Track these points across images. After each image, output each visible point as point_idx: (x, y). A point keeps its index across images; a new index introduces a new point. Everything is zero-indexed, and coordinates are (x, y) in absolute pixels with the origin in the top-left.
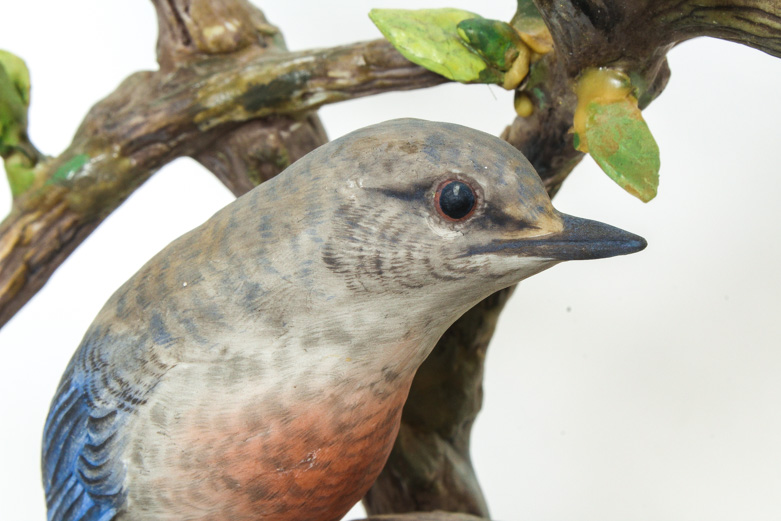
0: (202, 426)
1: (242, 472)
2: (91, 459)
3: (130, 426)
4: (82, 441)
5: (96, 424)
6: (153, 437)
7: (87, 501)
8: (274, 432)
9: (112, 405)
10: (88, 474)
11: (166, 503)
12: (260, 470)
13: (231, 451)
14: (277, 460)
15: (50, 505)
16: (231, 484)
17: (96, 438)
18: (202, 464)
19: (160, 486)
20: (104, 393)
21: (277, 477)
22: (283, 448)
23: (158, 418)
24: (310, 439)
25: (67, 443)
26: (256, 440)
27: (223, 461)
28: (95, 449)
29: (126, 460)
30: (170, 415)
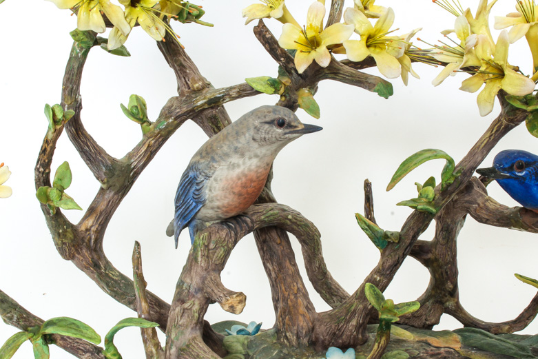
0: (227, 180)
1: (236, 190)
2: (197, 193)
3: (207, 183)
4: (194, 189)
5: (198, 184)
6: (214, 184)
7: (194, 204)
8: (244, 179)
9: (203, 179)
10: (195, 197)
11: (218, 200)
12: (240, 189)
13: (234, 185)
14: (244, 186)
16: (234, 193)
17: (198, 188)
18: (227, 189)
19: (217, 196)
20: (200, 176)
21: (244, 191)
22: (246, 183)
23: (216, 180)
24: (252, 181)
25: (189, 190)
26: (240, 182)
27: (232, 188)
28: (198, 190)
29: (207, 191)
30: (219, 179)
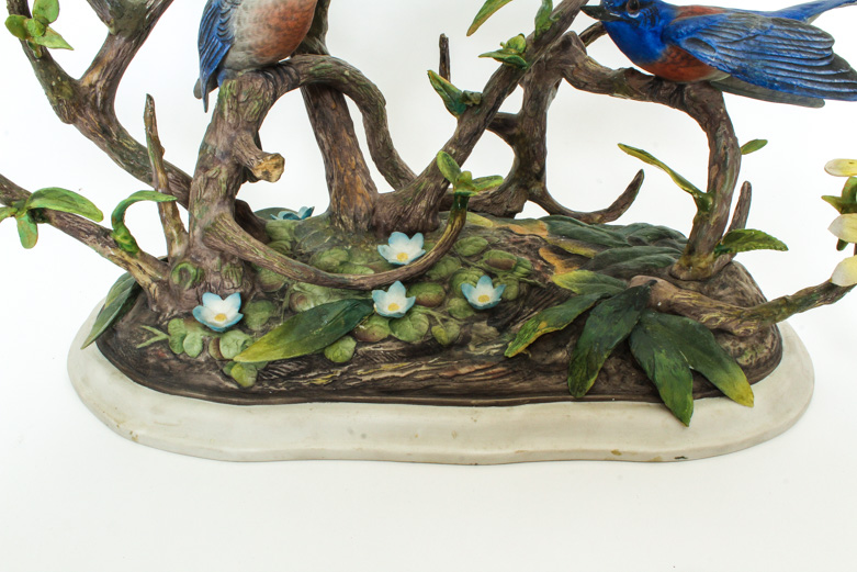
0: (260, 8)
1: (273, 22)
2: (222, 28)
3: (235, 13)
4: (218, 22)
5: (223, 15)
6: (244, 14)
7: (220, 44)
8: (282, 8)
9: (229, 7)
10: (221, 33)
11: (249, 36)
12: (278, 21)
13: (269, 16)
14: (283, 18)
15: (201, 58)
16: (270, 27)
17: (223, 20)
18: (261, 21)
19: (247, 30)
20: (226, 4)
21: (283, 24)
22: (285, 13)
23: (245, 8)
24: (293, 10)
25: (212, 25)
26: (277, 11)
27: (267, 19)
28: (223, 24)
29: (235, 25)
30: (249, 6)
